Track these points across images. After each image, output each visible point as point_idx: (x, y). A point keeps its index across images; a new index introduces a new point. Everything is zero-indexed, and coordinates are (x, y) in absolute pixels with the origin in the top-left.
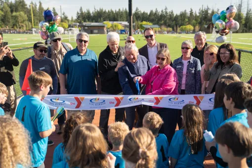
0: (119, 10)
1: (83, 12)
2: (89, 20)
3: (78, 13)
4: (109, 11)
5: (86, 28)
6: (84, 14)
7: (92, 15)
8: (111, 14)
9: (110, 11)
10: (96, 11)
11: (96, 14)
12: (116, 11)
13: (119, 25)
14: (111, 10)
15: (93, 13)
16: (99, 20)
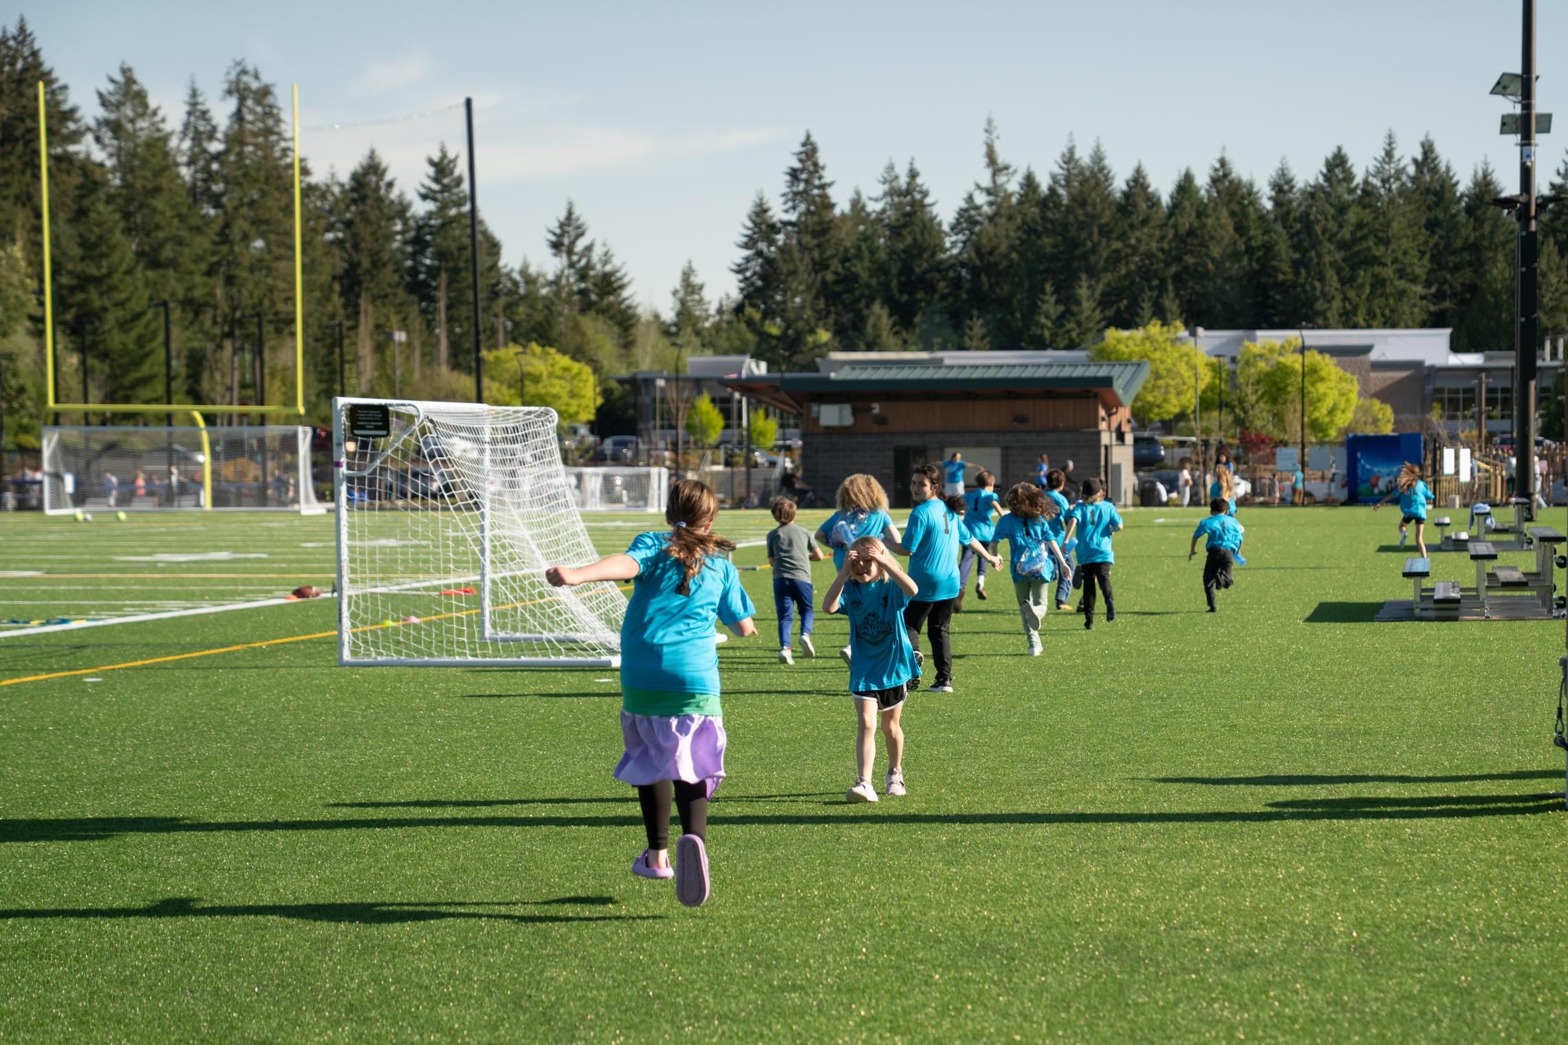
0: (1337, 163)
1: (842, 206)
2: (904, 318)
3: (762, 226)
4: (1185, 187)
5: (831, 415)
6: (846, 238)
7: (953, 245)
8: (1222, 225)
9: (1202, 181)
10: (1013, 185)
11: (1005, 238)
12: (1282, 186)
13: (1328, 365)
14: (1222, 177)
15: (967, 218)
16: (1050, 306)
